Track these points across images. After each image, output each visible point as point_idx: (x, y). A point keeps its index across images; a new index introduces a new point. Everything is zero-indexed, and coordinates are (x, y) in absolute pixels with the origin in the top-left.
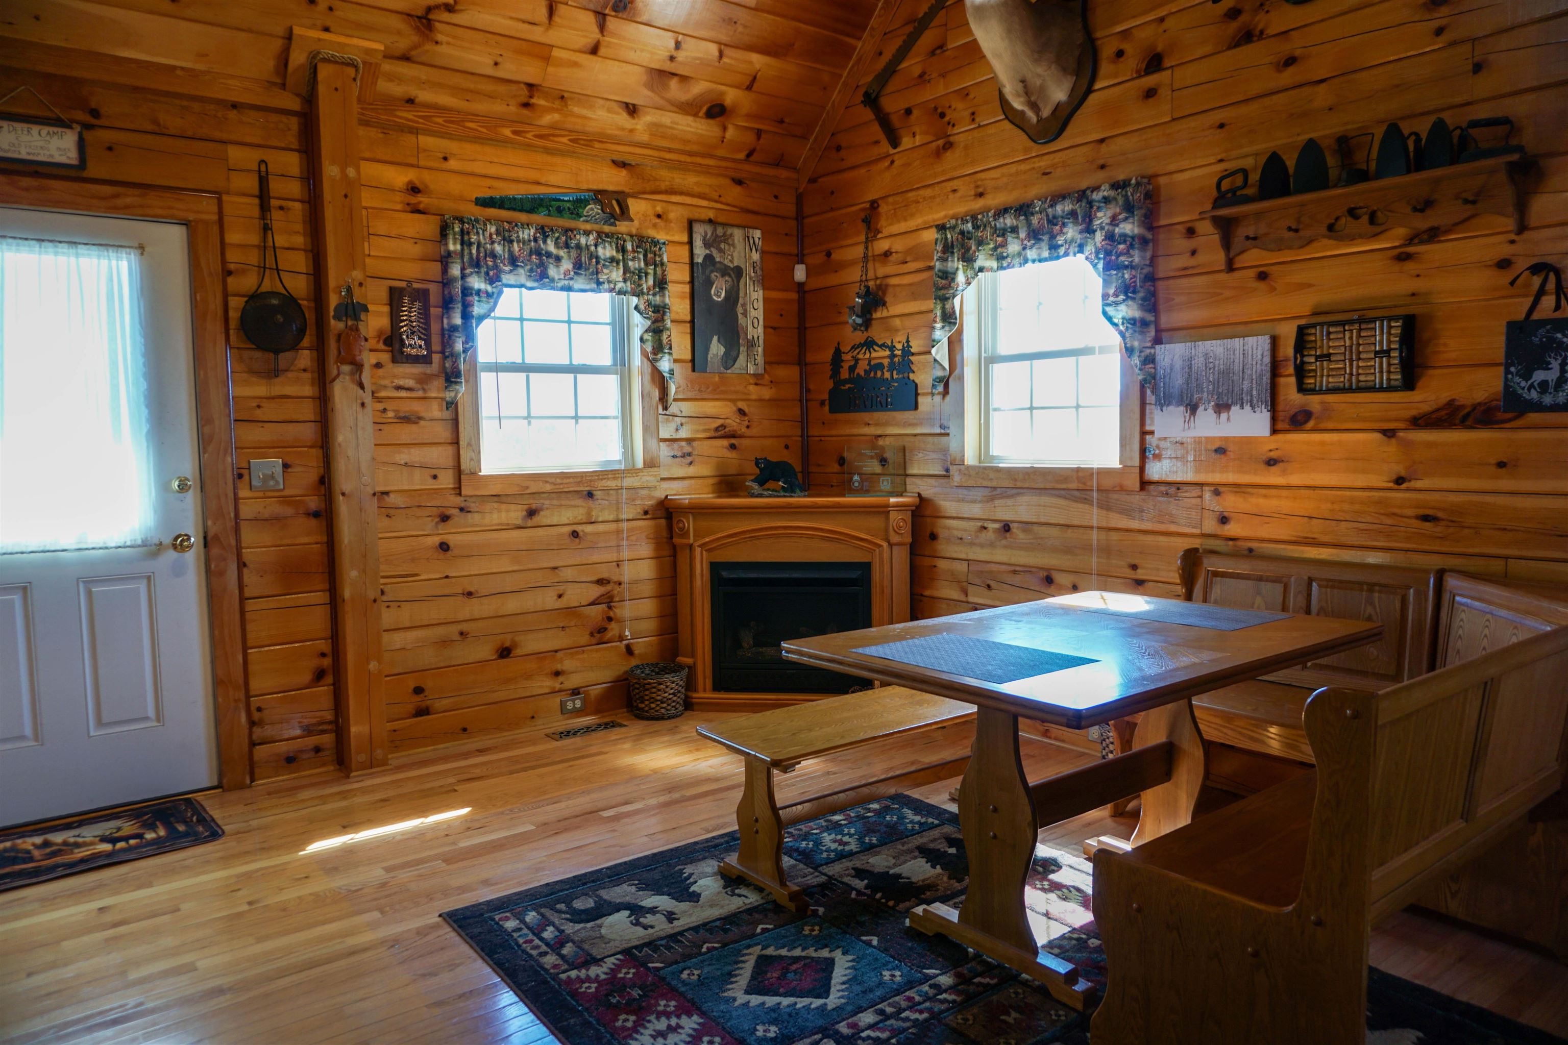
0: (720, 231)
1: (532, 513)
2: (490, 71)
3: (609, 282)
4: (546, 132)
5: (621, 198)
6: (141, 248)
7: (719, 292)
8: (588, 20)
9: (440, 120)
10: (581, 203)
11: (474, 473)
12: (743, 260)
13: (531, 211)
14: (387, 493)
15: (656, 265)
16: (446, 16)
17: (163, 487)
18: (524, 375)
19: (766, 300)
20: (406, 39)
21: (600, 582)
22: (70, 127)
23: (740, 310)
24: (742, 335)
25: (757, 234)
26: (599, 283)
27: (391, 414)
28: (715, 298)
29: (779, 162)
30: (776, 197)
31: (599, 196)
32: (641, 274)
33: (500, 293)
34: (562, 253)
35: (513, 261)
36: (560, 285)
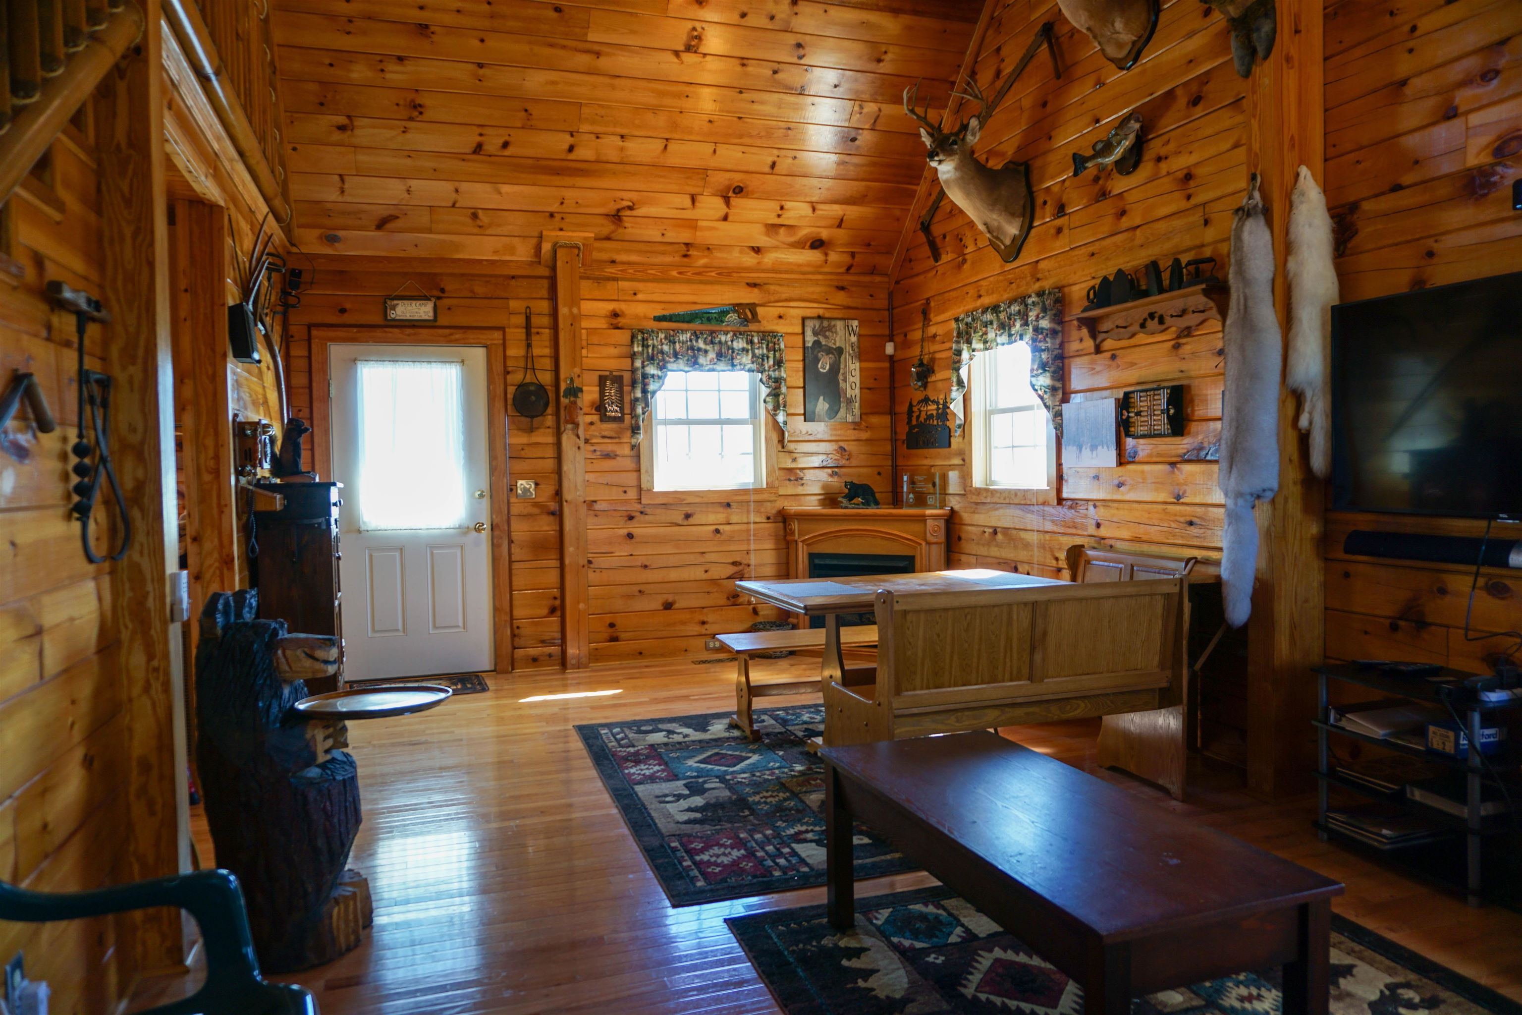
0: (826, 323)
1: (688, 516)
2: (660, 239)
3: (740, 364)
4: (701, 270)
5: (752, 307)
6: (463, 362)
7: (824, 365)
8: (719, 203)
9: (631, 271)
10: (724, 313)
11: (650, 490)
12: (843, 341)
13: (689, 322)
14: (595, 502)
15: (775, 351)
16: (628, 213)
17: (472, 495)
18: (687, 426)
19: (861, 369)
20: (607, 228)
21: (735, 563)
22: (430, 300)
23: (841, 377)
24: (842, 395)
25: (855, 323)
26: (733, 365)
27: (598, 453)
28: (821, 370)
29: (873, 271)
30: (871, 296)
31: (737, 308)
32: (763, 357)
33: (666, 376)
34: (708, 347)
35: (676, 355)
36: (707, 368)
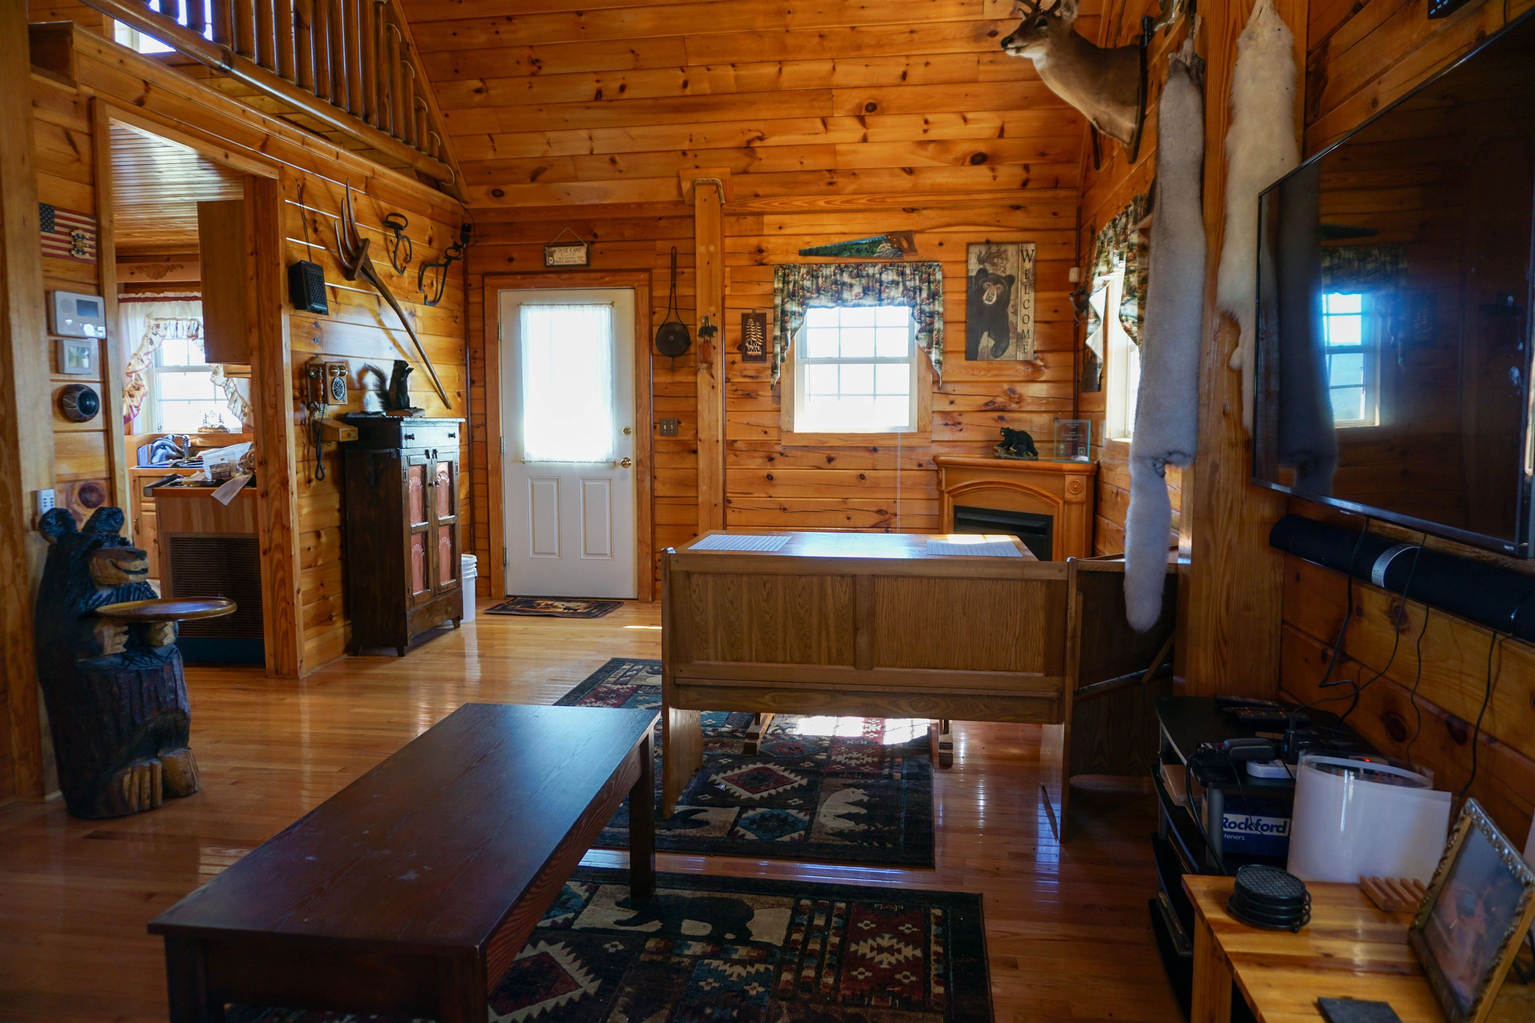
0: (994, 249)
1: (830, 460)
2: (798, 167)
3: (888, 298)
4: (850, 197)
5: (908, 235)
6: (612, 304)
7: (991, 297)
8: (853, 123)
9: (776, 204)
10: (876, 243)
11: (790, 432)
12: (1015, 269)
13: (836, 255)
14: (735, 441)
15: (929, 282)
16: (757, 144)
18: (836, 366)
19: (1036, 301)
20: (742, 162)
21: (879, 512)
22: (582, 245)
23: (1010, 310)
24: (1012, 330)
25: (1031, 247)
26: (880, 300)
27: (740, 393)
28: (987, 302)
29: (1056, 184)
30: (1055, 214)
31: (891, 237)
32: (917, 290)
33: (805, 312)
34: (854, 281)
35: (818, 290)
36: (851, 304)
